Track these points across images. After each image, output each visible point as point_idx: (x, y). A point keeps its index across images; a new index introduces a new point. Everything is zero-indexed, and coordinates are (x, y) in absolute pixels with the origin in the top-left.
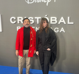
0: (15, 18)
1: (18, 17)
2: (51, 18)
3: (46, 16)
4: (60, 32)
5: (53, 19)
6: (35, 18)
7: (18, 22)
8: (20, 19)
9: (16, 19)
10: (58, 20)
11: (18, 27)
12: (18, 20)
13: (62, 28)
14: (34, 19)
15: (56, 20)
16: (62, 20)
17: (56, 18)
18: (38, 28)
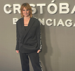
0: (10, 6)
1: (14, 5)
2: (61, 4)
3: (53, 1)
4: (74, 26)
5: (63, 6)
6: (38, 5)
7: (15, 12)
8: (17, 7)
9: (12, 7)
10: (71, 7)
12: (15, 9)
14: (36, 7)
15: (67, 8)
17: (67, 5)
18: (42, 20)
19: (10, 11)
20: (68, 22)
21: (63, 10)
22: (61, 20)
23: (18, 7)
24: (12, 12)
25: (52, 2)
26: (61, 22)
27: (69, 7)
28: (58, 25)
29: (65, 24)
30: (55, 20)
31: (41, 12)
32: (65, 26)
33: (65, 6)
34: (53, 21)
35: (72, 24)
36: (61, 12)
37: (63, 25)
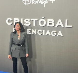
0: (11, 19)
1: (14, 19)
2: (48, 20)
3: (43, 18)
5: (50, 21)
6: (32, 20)
13: (60, 32)
14: (30, 21)
15: (53, 23)
16: (60, 23)
17: (53, 20)
18: (34, 30)
19: (11, 23)
20: (53, 33)
21: (50, 24)
22: (48, 31)
23: (17, 21)
24: (13, 24)
26: (48, 32)
27: (54, 22)
28: (46, 35)
29: (51, 34)
30: (44, 31)
31: (34, 25)
32: (51, 35)
33: (51, 21)
34: (42, 32)
35: (56, 34)
36: (48, 25)
37: (50, 35)
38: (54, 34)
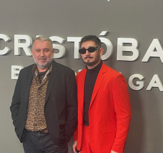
0: (6, 38)
1: (15, 36)
2: (120, 41)
3: (103, 33)
4: (149, 88)
5: (125, 44)
6: (70, 39)
7: (16, 52)
8: (22, 41)
9: (11, 41)
10: (142, 48)
11: (13, 67)
12: (17, 45)
13: (156, 77)
14: (65, 42)
15: (134, 49)
16: (155, 50)
17: (134, 42)
18: (77, 72)
20: (136, 79)
21: (125, 53)
23: (25, 42)
24: (11, 52)
25: (100, 35)
27: (138, 48)
33: (130, 44)
35: (145, 83)
36: (120, 57)
38: (138, 83)
